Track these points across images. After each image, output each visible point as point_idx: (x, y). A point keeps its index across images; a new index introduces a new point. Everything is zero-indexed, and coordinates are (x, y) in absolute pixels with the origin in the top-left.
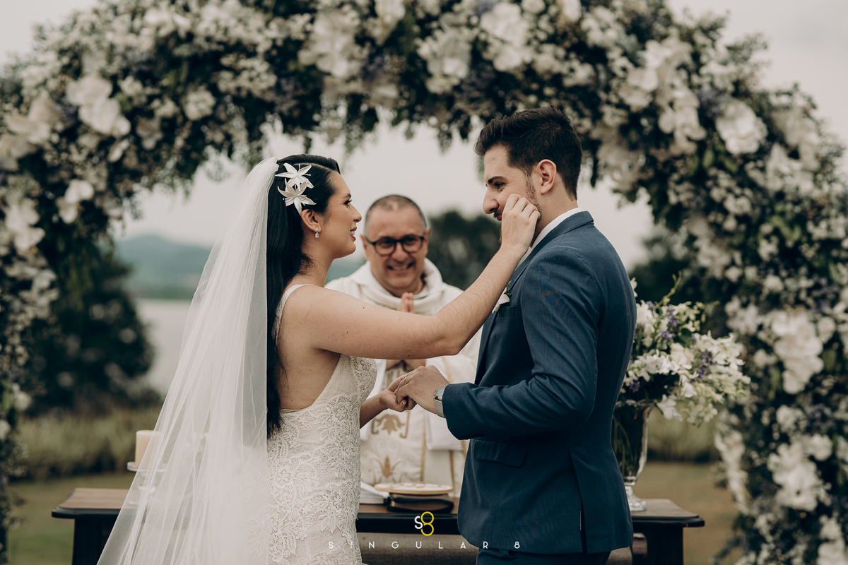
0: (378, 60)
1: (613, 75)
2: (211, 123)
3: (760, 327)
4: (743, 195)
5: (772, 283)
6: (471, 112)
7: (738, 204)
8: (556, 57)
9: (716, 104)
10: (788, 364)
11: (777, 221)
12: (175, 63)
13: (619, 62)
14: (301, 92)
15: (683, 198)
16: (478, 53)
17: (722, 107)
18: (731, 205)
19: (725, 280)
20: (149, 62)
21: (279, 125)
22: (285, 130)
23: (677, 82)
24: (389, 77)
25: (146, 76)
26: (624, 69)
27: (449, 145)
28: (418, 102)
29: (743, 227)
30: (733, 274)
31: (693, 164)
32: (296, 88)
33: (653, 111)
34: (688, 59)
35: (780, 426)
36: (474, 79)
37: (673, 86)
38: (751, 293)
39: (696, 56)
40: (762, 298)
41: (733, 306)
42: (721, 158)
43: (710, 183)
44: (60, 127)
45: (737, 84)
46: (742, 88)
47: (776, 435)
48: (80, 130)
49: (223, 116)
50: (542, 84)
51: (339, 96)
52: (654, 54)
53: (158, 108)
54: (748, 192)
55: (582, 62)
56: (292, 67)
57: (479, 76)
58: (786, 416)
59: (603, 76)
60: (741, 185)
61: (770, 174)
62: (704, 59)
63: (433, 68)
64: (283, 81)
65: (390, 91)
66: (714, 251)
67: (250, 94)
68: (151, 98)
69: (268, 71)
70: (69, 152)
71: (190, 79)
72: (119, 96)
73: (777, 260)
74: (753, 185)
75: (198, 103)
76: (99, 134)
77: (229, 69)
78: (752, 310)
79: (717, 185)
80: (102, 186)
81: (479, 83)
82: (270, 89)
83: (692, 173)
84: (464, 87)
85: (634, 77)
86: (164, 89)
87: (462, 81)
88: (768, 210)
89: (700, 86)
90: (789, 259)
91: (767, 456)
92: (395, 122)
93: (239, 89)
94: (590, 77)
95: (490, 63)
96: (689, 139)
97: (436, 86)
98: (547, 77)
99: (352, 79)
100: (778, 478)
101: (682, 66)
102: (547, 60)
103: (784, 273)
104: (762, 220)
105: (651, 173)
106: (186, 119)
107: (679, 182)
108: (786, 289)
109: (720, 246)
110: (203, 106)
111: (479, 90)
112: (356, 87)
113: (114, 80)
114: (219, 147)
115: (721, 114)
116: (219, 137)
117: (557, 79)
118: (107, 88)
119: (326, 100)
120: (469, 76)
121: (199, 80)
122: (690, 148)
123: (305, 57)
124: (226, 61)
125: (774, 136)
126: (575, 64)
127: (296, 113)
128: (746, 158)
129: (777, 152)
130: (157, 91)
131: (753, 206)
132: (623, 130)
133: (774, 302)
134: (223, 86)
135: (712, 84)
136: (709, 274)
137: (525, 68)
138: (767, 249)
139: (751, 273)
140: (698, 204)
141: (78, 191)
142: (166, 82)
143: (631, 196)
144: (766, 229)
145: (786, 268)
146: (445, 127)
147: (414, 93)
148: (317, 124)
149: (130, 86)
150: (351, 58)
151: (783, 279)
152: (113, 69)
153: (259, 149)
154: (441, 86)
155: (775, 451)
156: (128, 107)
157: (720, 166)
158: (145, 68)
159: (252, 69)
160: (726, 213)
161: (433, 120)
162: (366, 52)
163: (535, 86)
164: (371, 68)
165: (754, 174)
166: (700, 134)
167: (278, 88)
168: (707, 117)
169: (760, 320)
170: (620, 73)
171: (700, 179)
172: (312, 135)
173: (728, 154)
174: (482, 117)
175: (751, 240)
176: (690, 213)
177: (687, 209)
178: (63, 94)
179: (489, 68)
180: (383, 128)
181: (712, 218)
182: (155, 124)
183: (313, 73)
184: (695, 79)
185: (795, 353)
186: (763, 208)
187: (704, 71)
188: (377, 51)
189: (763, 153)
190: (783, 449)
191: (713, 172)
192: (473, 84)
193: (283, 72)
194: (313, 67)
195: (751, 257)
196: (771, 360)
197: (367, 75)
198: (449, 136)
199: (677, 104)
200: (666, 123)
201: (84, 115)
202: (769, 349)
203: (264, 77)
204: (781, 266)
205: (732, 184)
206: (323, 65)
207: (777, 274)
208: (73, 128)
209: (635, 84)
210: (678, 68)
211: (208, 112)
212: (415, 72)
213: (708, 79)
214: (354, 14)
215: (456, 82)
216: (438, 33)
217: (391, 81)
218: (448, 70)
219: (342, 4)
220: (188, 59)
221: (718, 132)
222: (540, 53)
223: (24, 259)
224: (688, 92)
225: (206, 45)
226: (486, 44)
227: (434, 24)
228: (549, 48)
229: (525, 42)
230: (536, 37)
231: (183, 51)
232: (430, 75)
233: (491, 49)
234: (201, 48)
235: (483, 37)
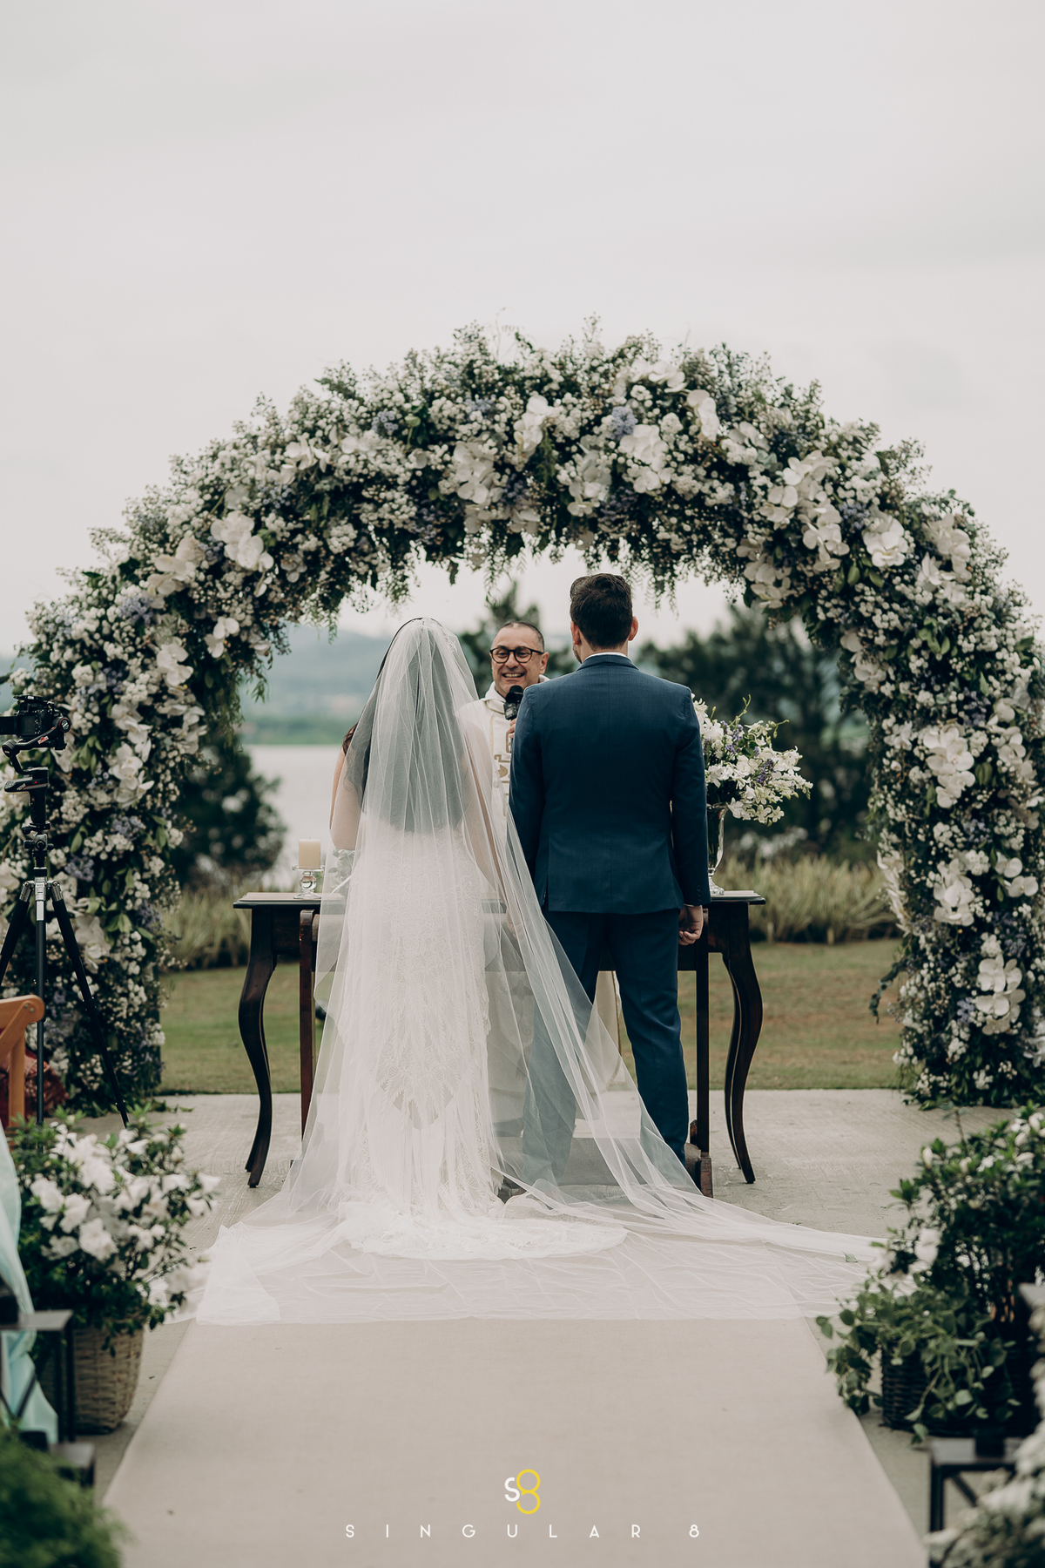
0: (518, 485)
1: (756, 493)
2: (353, 555)
3: (915, 743)
4: (892, 610)
5: (924, 697)
6: (617, 535)
7: (888, 619)
8: (696, 478)
9: (862, 519)
10: (940, 780)
11: (924, 635)
12: (317, 498)
13: (760, 480)
14: (443, 520)
16: (618, 478)
17: (869, 521)
18: (880, 619)
19: (882, 695)
20: (290, 497)
21: (423, 553)
22: (429, 558)
23: (822, 497)
24: (530, 502)
25: (286, 512)
26: (764, 488)
28: (563, 526)
29: (894, 642)
30: (887, 690)
31: (838, 579)
32: (437, 518)
33: (796, 527)
34: (833, 472)
35: (937, 843)
36: (614, 502)
37: (817, 501)
40: (916, 712)
41: (890, 723)
42: (868, 572)
43: (857, 599)
44: (205, 565)
45: (883, 496)
46: (891, 501)
47: (934, 852)
48: (224, 567)
49: (366, 547)
50: (684, 504)
51: (482, 523)
52: (794, 473)
53: (301, 542)
54: (896, 606)
55: (723, 482)
56: (432, 497)
57: (619, 500)
58: (943, 832)
59: (743, 496)
60: (889, 600)
61: (920, 587)
62: (850, 472)
63: (573, 492)
64: (425, 511)
65: (533, 517)
66: (869, 667)
67: (392, 525)
68: (294, 533)
69: (408, 502)
70: (214, 588)
71: (331, 513)
72: (262, 532)
73: (928, 675)
74: (902, 599)
75: (341, 536)
76: (244, 570)
79: (865, 600)
80: (248, 622)
81: (619, 504)
82: (411, 519)
83: (839, 590)
84: (605, 510)
85: (774, 496)
86: (306, 522)
87: (603, 504)
88: (917, 625)
89: (844, 501)
90: (939, 672)
91: (926, 873)
92: (542, 546)
93: (380, 520)
94: (732, 496)
95: (630, 485)
96: (833, 556)
97: (576, 509)
98: (689, 498)
99: (494, 505)
100: (937, 896)
101: (828, 480)
102: (687, 482)
103: (935, 688)
104: (912, 635)
105: (800, 590)
106: (329, 552)
107: (827, 599)
108: (937, 703)
109: (874, 662)
110: (344, 539)
111: (621, 513)
112: (498, 514)
113: (256, 515)
114: (363, 578)
115: (868, 529)
116: (362, 568)
117: (699, 500)
118: (251, 524)
119: (469, 527)
120: (610, 499)
121: (340, 513)
122: (836, 564)
123: (445, 487)
124: (366, 493)
125: (925, 548)
126: (716, 483)
127: (439, 541)
128: (895, 571)
129: (928, 564)
130: (300, 525)
131: (902, 620)
132: (769, 548)
133: (927, 717)
134: (363, 518)
135: (855, 498)
136: (867, 689)
137: (665, 490)
138: (916, 664)
139: (904, 687)
140: (848, 619)
141: (226, 627)
142: (307, 517)
144: (915, 643)
145: (938, 682)
146: (592, 549)
148: (461, 550)
149: (273, 522)
150: (491, 486)
151: (935, 694)
152: (255, 505)
153: (404, 578)
154: (583, 509)
155: (934, 869)
156: (272, 543)
157: (868, 582)
158: (288, 504)
159: (393, 501)
160: (875, 628)
161: (580, 542)
162: (505, 478)
163: (676, 507)
164: (512, 494)
165: (903, 588)
166: (844, 549)
167: (418, 519)
168: (853, 535)
169: (915, 735)
170: (762, 491)
171: (847, 593)
172: (455, 560)
173: (875, 569)
174: (629, 538)
175: (902, 654)
176: (843, 629)
177: (839, 625)
178: (208, 532)
179: (629, 491)
180: (526, 551)
181: (861, 634)
182: (298, 558)
183: (455, 502)
184: (840, 494)
185: (946, 768)
187: (848, 484)
188: (517, 477)
189: (909, 566)
190: (941, 866)
192: (613, 508)
193: (423, 502)
194: (454, 495)
195: (904, 672)
196: (926, 776)
197: (508, 502)
198: (596, 556)
199: (819, 522)
200: (809, 540)
201: (230, 552)
202: (923, 765)
203: (405, 508)
204: (933, 681)
205: (879, 598)
206: (464, 494)
207: (929, 688)
208: (218, 566)
209: (777, 502)
210: (823, 483)
211: (352, 544)
212: (556, 497)
213: (852, 493)
214: (491, 442)
215: (597, 505)
216: (577, 457)
217: (532, 507)
218: (589, 494)
219: (480, 432)
220: (329, 493)
221: (865, 547)
222: (680, 474)
223: (173, 697)
224: (832, 508)
225: (346, 478)
226: (626, 467)
227: (574, 449)
228: (687, 469)
229: (664, 464)
230: (674, 459)
231: (324, 485)
232: (572, 499)
233: (631, 472)
234: (341, 481)
235: (622, 460)
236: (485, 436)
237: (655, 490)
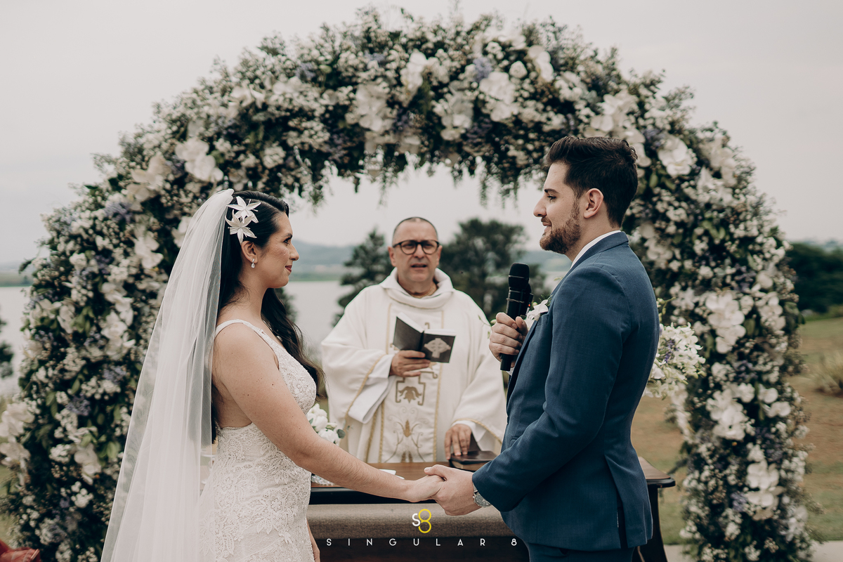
0: (404, 118)
1: (581, 121)
2: (284, 170)
3: (697, 304)
4: (680, 207)
5: (705, 271)
6: (475, 154)
7: (677, 214)
8: (537, 110)
9: (658, 140)
10: (719, 332)
11: (706, 225)
12: (254, 126)
13: (584, 112)
14: (349, 144)
15: (635, 211)
16: (478, 109)
17: (663, 142)
18: (672, 214)
19: (669, 270)
20: (234, 126)
21: (335, 170)
22: (340, 174)
23: (628, 125)
24: (413, 130)
25: (233, 138)
26: (588, 116)
27: (461, 179)
28: (436, 148)
29: (681, 231)
30: (675, 266)
31: (644, 185)
32: (345, 142)
34: (635, 107)
35: (714, 378)
36: (476, 128)
37: (625, 128)
38: (688, 279)
39: (641, 105)
40: (698, 282)
41: (675, 289)
42: (663, 179)
43: (655, 199)
44: (171, 178)
45: (672, 124)
46: (677, 127)
47: (712, 385)
48: (187, 180)
49: (292, 164)
50: (527, 130)
51: (377, 146)
52: (610, 105)
53: (243, 161)
54: (684, 204)
55: (556, 113)
56: (341, 126)
57: (480, 127)
58: (719, 370)
59: (572, 123)
60: (678, 200)
61: (700, 191)
62: (647, 106)
63: (445, 122)
64: (335, 136)
65: (415, 141)
66: (660, 249)
67: (311, 147)
68: (238, 153)
69: (323, 130)
70: (178, 195)
71: (266, 138)
72: (214, 153)
73: (707, 254)
74: (687, 199)
75: (273, 155)
76: (200, 181)
77: (294, 129)
78: (690, 292)
79: (660, 200)
81: (479, 131)
82: (325, 142)
83: (642, 192)
84: (469, 135)
85: (596, 122)
86: (246, 145)
87: (467, 131)
88: (700, 217)
89: (645, 127)
90: (717, 253)
91: (705, 400)
92: (421, 164)
93: (303, 143)
94: (563, 123)
95: (488, 116)
97: (448, 135)
98: (530, 125)
99: (387, 132)
100: (714, 416)
101: (631, 113)
102: (531, 112)
103: (713, 264)
104: (695, 225)
106: (264, 168)
108: (715, 275)
109: (664, 246)
110: (276, 158)
111: (480, 137)
112: (390, 139)
113: (210, 141)
114: (291, 188)
115: (662, 147)
116: (290, 180)
117: (538, 126)
118: (206, 147)
119: (368, 150)
120: (473, 127)
121: (272, 138)
123: (350, 118)
124: (291, 124)
125: (702, 162)
126: (551, 114)
127: (346, 160)
128: (681, 179)
129: (704, 173)
130: (242, 148)
131: (688, 215)
133: (707, 285)
134: (290, 142)
135: (654, 124)
136: (656, 266)
137: (514, 118)
138: (700, 247)
139: (688, 264)
140: (647, 214)
142: (247, 141)
144: (699, 231)
145: (715, 260)
146: (457, 166)
147: (432, 140)
148: (362, 167)
149: (222, 145)
150: (385, 118)
151: (712, 268)
152: (209, 133)
153: (320, 187)
154: (452, 135)
155: (711, 396)
156: (221, 161)
157: (663, 186)
158: (232, 131)
159: (312, 128)
160: (668, 220)
161: (448, 161)
162: (395, 112)
163: (522, 132)
164: (399, 124)
165: (689, 191)
166: (647, 162)
167: (331, 142)
168: (652, 150)
169: (696, 299)
170: (586, 120)
171: (648, 196)
172: (358, 175)
173: (668, 177)
174: (484, 158)
175: (688, 240)
176: (641, 221)
177: (639, 218)
178: (173, 153)
179: (487, 120)
180: (410, 168)
181: (657, 225)
182: (242, 172)
183: (357, 130)
184: (641, 122)
185: (724, 324)
186: (696, 216)
187: (647, 115)
188: (403, 111)
189: (694, 174)
190: (717, 394)
191: (657, 190)
192: (475, 133)
193: (335, 130)
194: (357, 125)
195: (688, 253)
196: (706, 328)
197: (396, 129)
198: (460, 172)
201: (188, 168)
202: (704, 321)
203: (320, 134)
204: (711, 258)
205: (672, 199)
206: (364, 124)
207: (707, 264)
208: (181, 179)
209: (597, 127)
210: (628, 114)
211: (281, 162)
212: (432, 128)
213: (651, 121)
214: (385, 84)
215: (463, 131)
216: (448, 96)
217: (415, 134)
218: (457, 123)
219: (376, 77)
220: (264, 123)
221: (661, 161)
222: (524, 107)
223: (149, 276)
224: (637, 132)
225: (276, 112)
226: (484, 102)
227: (445, 90)
228: (531, 103)
229: (513, 99)
230: (521, 96)
231: (260, 117)
232: (444, 128)
233: (488, 106)
234: (273, 114)
235: (481, 97)
236: (379, 80)
237: (507, 119)
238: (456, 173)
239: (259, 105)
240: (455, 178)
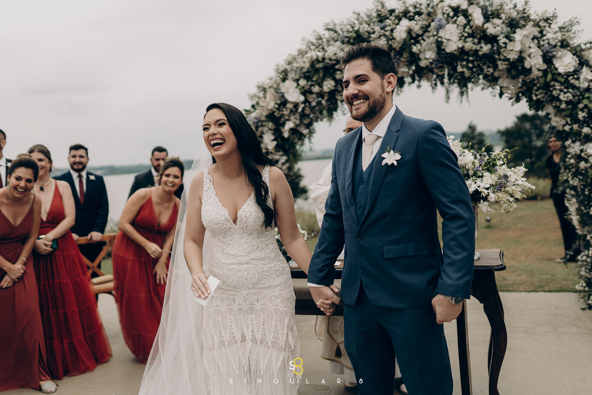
1: (501, 47)
3: (582, 151)
4: (568, 92)
5: (586, 130)
7: (566, 96)
8: (474, 43)
9: (552, 52)
11: (586, 102)
12: (317, 71)
13: (502, 40)
15: (539, 97)
16: (439, 47)
17: (555, 53)
18: (563, 97)
19: (564, 131)
20: (308, 72)
23: (532, 45)
25: (307, 78)
26: (505, 43)
27: (436, 89)
29: (570, 107)
30: (567, 128)
31: (541, 81)
33: (521, 59)
34: (537, 34)
37: (530, 47)
38: (576, 136)
39: (541, 32)
40: (582, 137)
41: (568, 143)
42: (556, 76)
43: (551, 89)
44: (279, 102)
45: (562, 41)
46: (565, 43)
48: (286, 102)
50: (468, 55)
52: (519, 34)
53: (314, 89)
54: (570, 90)
55: (486, 44)
57: (440, 57)
59: (495, 49)
60: (567, 88)
61: (581, 80)
62: (545, 33)
63: (421, 57)
66: (557, 119)
68: (311, 86)
70: (282, 111)
71: (324, 76)
72: (300, 87)
73: (587, 119)
74: (573, 87)
75: (327, 85)
76: (293, 103)
77: (339, 70)
78: (577, 143)
79: (555, 89)
80: (298, 122)
81: (440, 59)
83: (542, 86)
84: (434, 62)
85: (509, 47)
86: (314, 82)
88: (581, 97)
89: (543, 46)
92: (413, 82)
94: (490, 49)
95: (444, 50)
96: (539, 70)
97: (423, 64)
98: (471, 53)
101: (535, 38)
102: (469, 45)
104: (578, 102)
105: (525, 88)
106: (324, 92)
107: (537, 90)
109: (560, 117)
110: (329, 86)
111: (441, 63)
113: (297, 81)
115: (555, 56)
117: (475, 53)
118: (295, 84)
120: (436, 57)
121: (328, 76)
122: (540, 74)
124: (337, 67)
125: (583, 63)
126: (483, 45)
128: (568, 75)
129: (585, 70)
130: (312, 83)
131: (574, 96)
132: (508, 70)
133: (587, 139)
134: (337, 77)
135: (548, 43)
136: (557, 129)
137: (460, 50)
138: (582, 115)
139: (576, 127)
140: (547, 98)
141: (289, 125)
142: (314, 79)
143: (518, 100)
144: (581, 106)
146: (434, 82)
149: (303, 82)
152: (297, 77)
154: (425, 63)
156: (303, 90)
157: (556, 80)
158: (307, 74)
160: (560, 101)
163: (465, 57)
165: (573, 82)
166: (544, 67)
168: (548, 59)
169: (581, 148)
170: (504, 46)
171: (547, 87)
173: (559, 74)
175: (574, 112)
176: (544, 103)
177: (543, 101)
178: (279, 89)
179: (443, 53)
180: (406, 86)
181: (554, 104)
182: (314, 96)
184: (541, 42)
186: (579, 97)
187: (545, 38)
188: (397, 53)
189: (577, 71)
192: (438, 61)
195: (575, 120)
196: (588, 165)
198: (436, 85)
199: (532, 56)
200: (527, 65)
201: (287, 96)
202: (586, 161)
205: (562, 87)
207: (588, 126)
208: (284, 103)
209: (511, 49)
210: (533, 39)
211: (333, 88)
212: (414, 59)
213: (547, 41)
214: (385, 39)
215: (431, 61)
216: (422, 42)
217: (404, 65)
218: (428, 56)
219: (380, 36)
220: (322, 68)
221: (554, 65)
222: (466, 42)
223: (271, 153)
224: (538, 49)
225: (329, 62)
226: (442, 42)
227: (420, 38)
228: (469, 40)
229: (459, 39)
230: (463, 36)
231: (320, 65)
232: (420, 60)
233: (444, 44)
234: (328, 63)
235: (439, 39)
236: (382, 37)
237: (455, 50)
238: (434, 85)
239: (320, 59)
240: (433, 88)
